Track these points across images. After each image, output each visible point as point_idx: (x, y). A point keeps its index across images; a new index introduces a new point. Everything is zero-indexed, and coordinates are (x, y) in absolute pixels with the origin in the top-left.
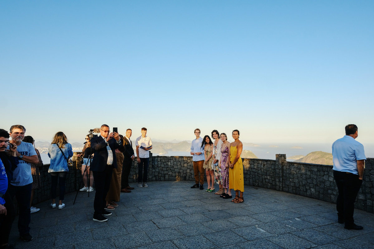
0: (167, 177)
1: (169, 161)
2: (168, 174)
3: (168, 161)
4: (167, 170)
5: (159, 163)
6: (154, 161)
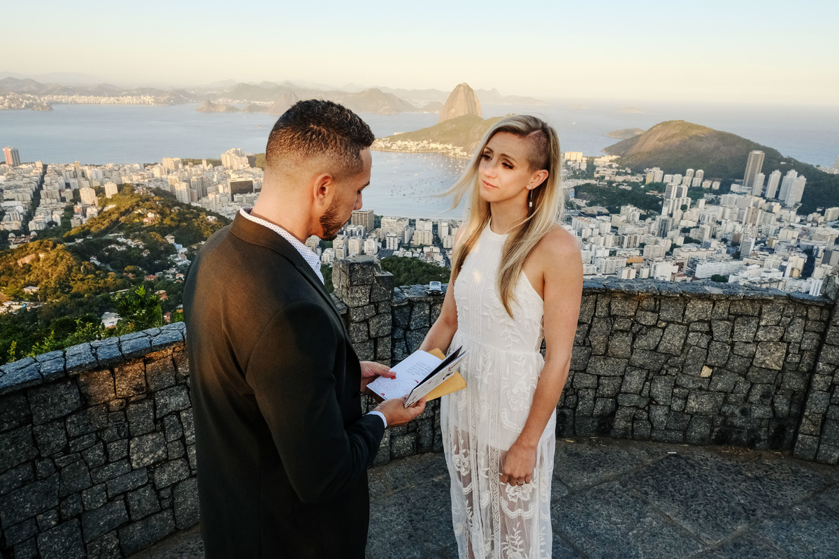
6: (408, 334)
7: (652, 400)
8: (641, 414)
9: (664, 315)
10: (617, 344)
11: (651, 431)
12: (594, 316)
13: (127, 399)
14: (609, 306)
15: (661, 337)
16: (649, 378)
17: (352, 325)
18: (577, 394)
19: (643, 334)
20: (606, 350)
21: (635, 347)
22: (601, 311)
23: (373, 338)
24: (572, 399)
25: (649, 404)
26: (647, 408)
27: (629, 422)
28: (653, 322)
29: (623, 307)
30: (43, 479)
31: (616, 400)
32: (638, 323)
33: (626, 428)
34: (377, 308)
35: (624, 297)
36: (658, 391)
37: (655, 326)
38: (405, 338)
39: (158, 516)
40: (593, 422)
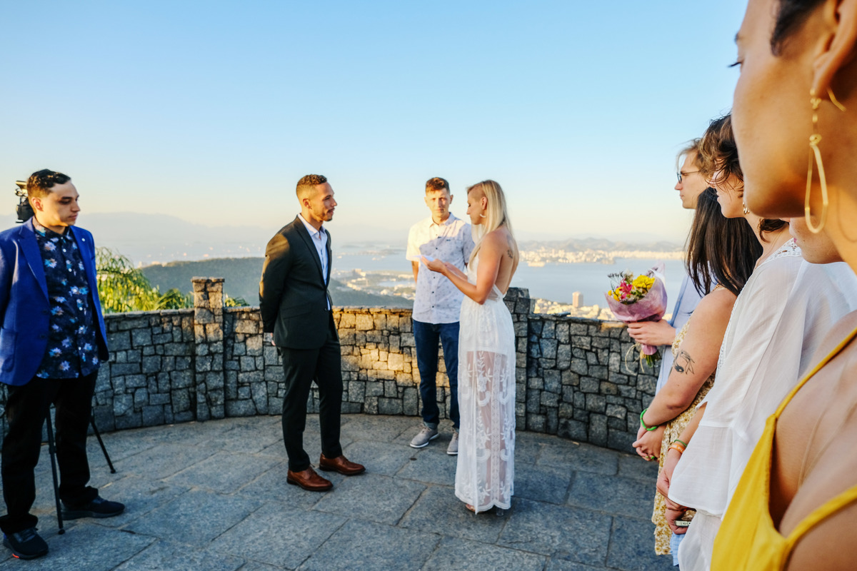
0: (598, 426)
1: (615, 346)
2: (603, 414)
3: (608, 348)
4: (599, 393)
5: (564, 349)
6: (541, 341)
13: (390, 331)
30: (356, 356)
34: (518, 317)
38: (539, 343)
39: (396, 400)
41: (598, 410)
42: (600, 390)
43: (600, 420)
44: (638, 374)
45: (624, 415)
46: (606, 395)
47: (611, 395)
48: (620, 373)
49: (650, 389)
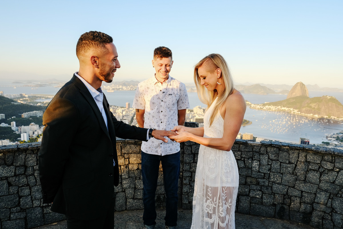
7: (333, 209)
8: (328, 217)
9: (337, 165)
10: (311, 176)
11: (333, 227)
12: (298, 160)
14: (306, 157)
15: (337, 176)
16: (331, 197)
17: (185, 146)
18: (290, 198)
19: (326, 174)
20: (305, 179)
21: (321, 179)
22: (302, 159)
23: (193, 154)
24: (288, 201)
25: (332, 212)
26: (330, 214)
27: (320, 219)
28: (331, 168)
29: (313, 158)
31: (313, 206)
32: (322, 167)
33: (319, 222)
35: (314, 153)
36: (337, 205)
37: (332, 170)
40: (300, 215)
41: (245, 194)
42: (246, 182)
43: (245, 199)
44: (270, 172)
45: (260, 196)
46: (249, 185)
47: (253, 185)
48: (259, 172)
49: (277, 180)
